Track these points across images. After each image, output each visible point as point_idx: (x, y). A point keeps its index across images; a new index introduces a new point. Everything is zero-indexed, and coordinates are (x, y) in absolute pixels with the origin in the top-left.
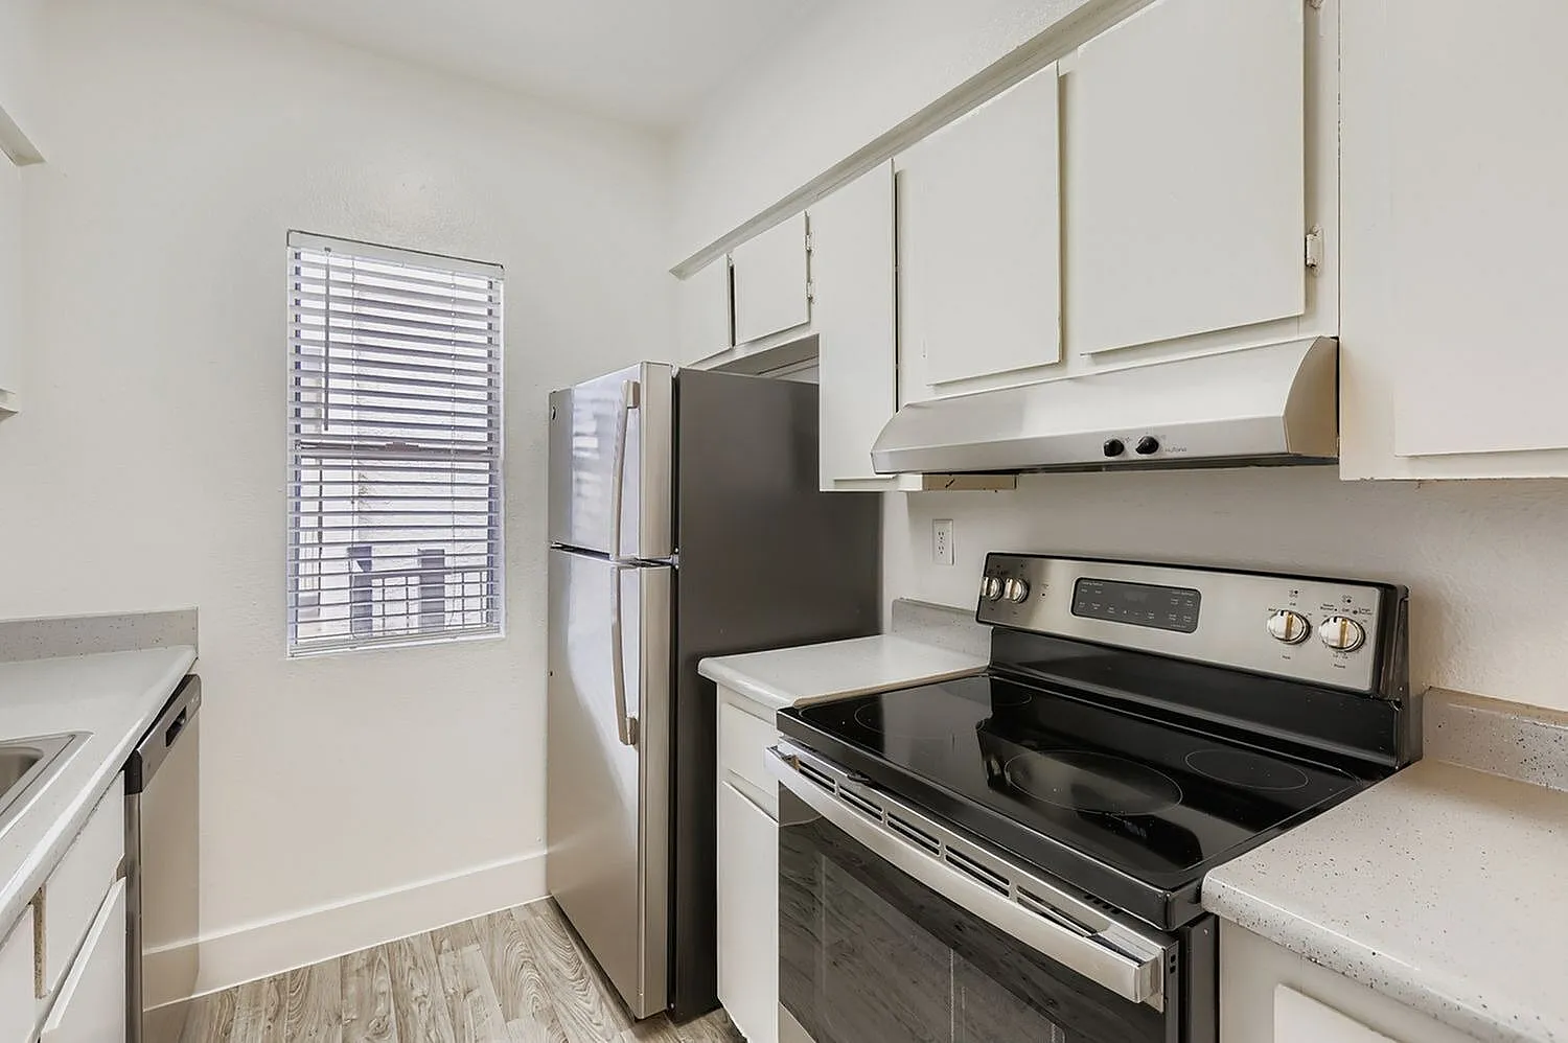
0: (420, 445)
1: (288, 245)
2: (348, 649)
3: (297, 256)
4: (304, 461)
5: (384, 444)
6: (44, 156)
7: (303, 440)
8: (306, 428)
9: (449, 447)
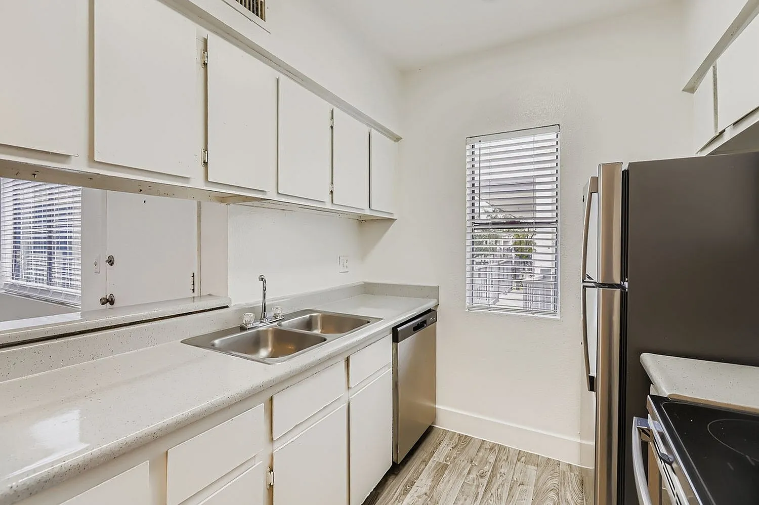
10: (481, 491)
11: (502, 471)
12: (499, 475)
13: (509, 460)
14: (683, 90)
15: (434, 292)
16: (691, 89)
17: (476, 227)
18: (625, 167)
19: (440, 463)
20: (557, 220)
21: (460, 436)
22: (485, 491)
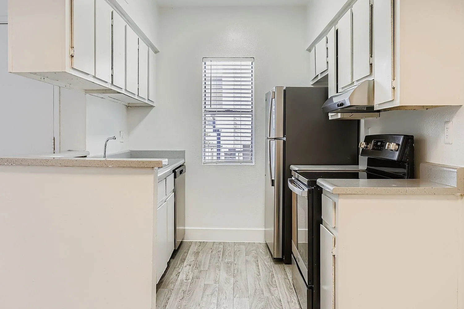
0: (233, 110)
1: (203, 61)
2: (216, 164)
3: (205, 64)
4: (207, 115)
5: (224, 110)
6: (159, 50)
7: (206, 110)
8: (207, 107)
9: (240, 110)
10: (221, 256)
11: (228, 249)
12: (227, 250)
13: (230, 245)
14: (306, 50)
15: (182, 154)
16: (309, 50)
17: (207, 113)
18: (284, 88)
19: (195, 252)
20: (252, 110)
21: (200, 242)
22: (223, 255)
